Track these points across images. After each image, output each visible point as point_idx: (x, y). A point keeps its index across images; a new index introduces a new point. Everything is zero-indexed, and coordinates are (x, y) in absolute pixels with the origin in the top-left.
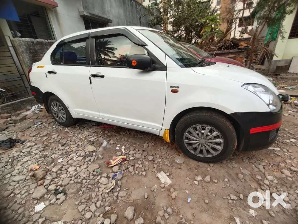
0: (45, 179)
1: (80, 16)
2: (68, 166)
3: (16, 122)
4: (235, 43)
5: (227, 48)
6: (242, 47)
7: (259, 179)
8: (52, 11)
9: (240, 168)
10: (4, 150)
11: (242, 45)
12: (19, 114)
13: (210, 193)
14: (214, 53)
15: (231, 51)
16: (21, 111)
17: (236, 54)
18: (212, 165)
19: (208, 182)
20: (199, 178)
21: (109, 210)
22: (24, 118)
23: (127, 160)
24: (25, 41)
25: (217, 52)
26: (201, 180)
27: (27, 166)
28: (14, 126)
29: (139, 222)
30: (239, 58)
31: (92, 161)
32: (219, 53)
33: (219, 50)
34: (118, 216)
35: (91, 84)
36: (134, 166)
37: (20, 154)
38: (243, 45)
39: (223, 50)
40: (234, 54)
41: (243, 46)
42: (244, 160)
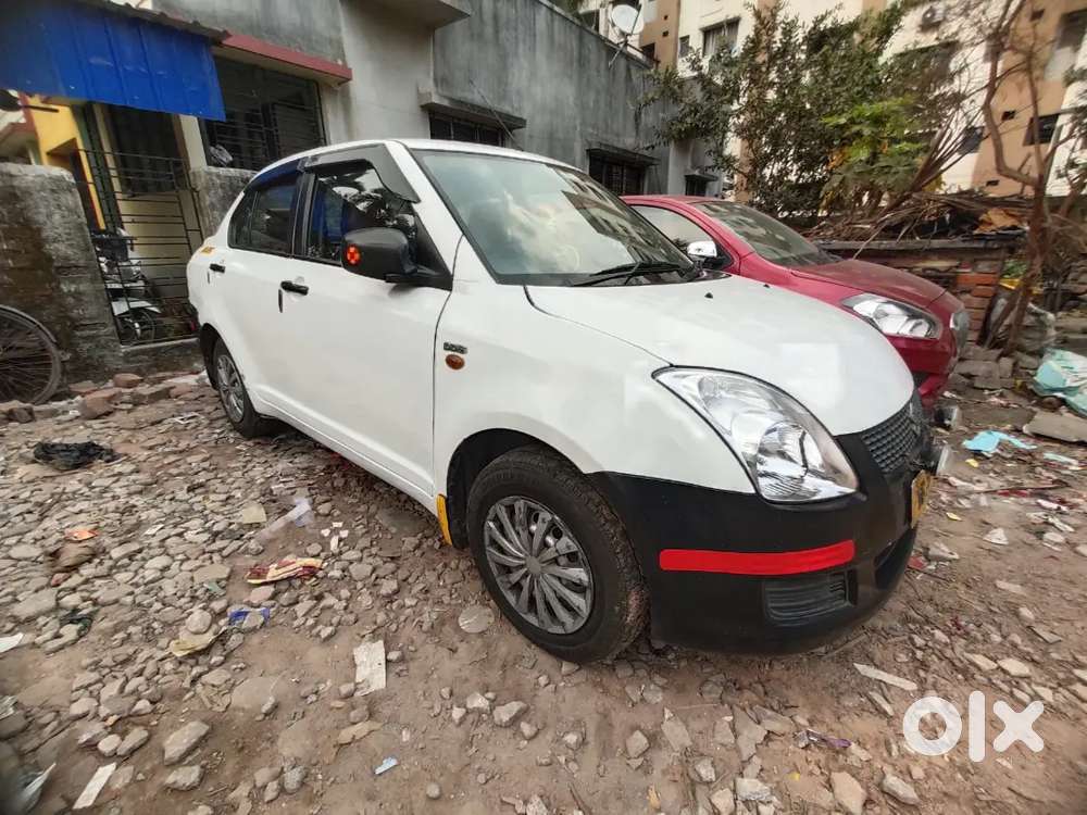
0: (78, 572)
1: (422, 107)
2: (158, 551)
3: (137, 401)
4: (963, 213)
5: (924, 230)
6: (987, 230)
7: (701, 778)
8: (336, 91)
9: (667, 711)
10: (57, 469)
11: (991, 224)
12: (160, 380)
13: (477, 767)
14: (863, 246)
15: (936, 243)
16: (168, 374)
17: (961, 260)
18: (566, 667)
19: (501, 726)
20: (479, 702)
21: (143, 712)
22: (166, 394)
23: (317, 578)
24: (226, 177)
25: (875, 245)
26: (480, 711)
27: (68, 527)
28: (129, 411)
29: (178, 778)
30: (973, 274)
31: (225, 553)
32: (882, 247)
33: (887, 238)
34: (149, 739)
35: (281, 310)
36: (319, 598)
37: (80, 490)
38: (998, 220)
39: (903, 237)
40: (953, 258)
41: (993, 227)
42: (707, 688)
